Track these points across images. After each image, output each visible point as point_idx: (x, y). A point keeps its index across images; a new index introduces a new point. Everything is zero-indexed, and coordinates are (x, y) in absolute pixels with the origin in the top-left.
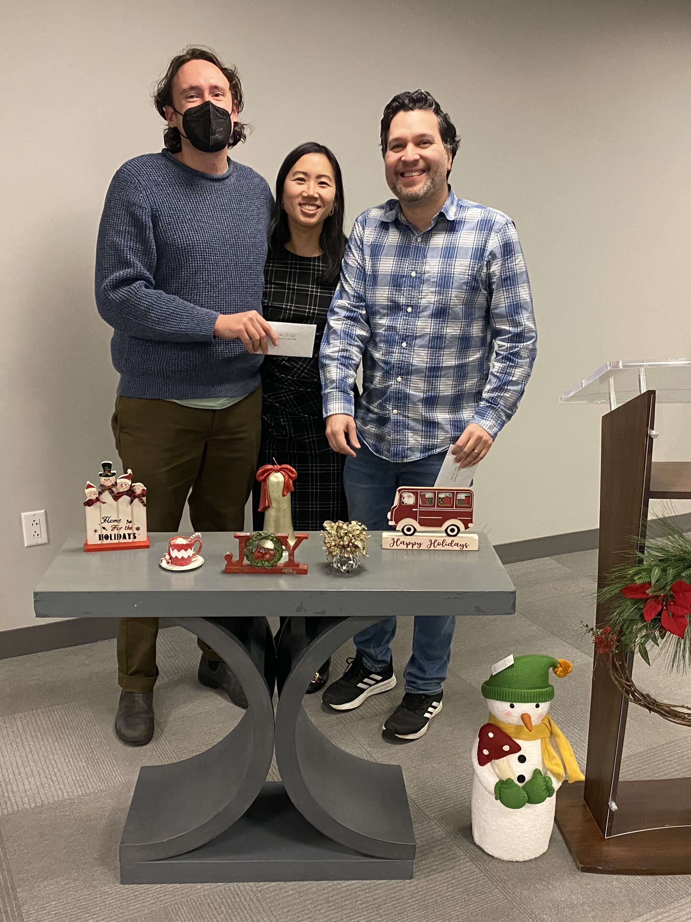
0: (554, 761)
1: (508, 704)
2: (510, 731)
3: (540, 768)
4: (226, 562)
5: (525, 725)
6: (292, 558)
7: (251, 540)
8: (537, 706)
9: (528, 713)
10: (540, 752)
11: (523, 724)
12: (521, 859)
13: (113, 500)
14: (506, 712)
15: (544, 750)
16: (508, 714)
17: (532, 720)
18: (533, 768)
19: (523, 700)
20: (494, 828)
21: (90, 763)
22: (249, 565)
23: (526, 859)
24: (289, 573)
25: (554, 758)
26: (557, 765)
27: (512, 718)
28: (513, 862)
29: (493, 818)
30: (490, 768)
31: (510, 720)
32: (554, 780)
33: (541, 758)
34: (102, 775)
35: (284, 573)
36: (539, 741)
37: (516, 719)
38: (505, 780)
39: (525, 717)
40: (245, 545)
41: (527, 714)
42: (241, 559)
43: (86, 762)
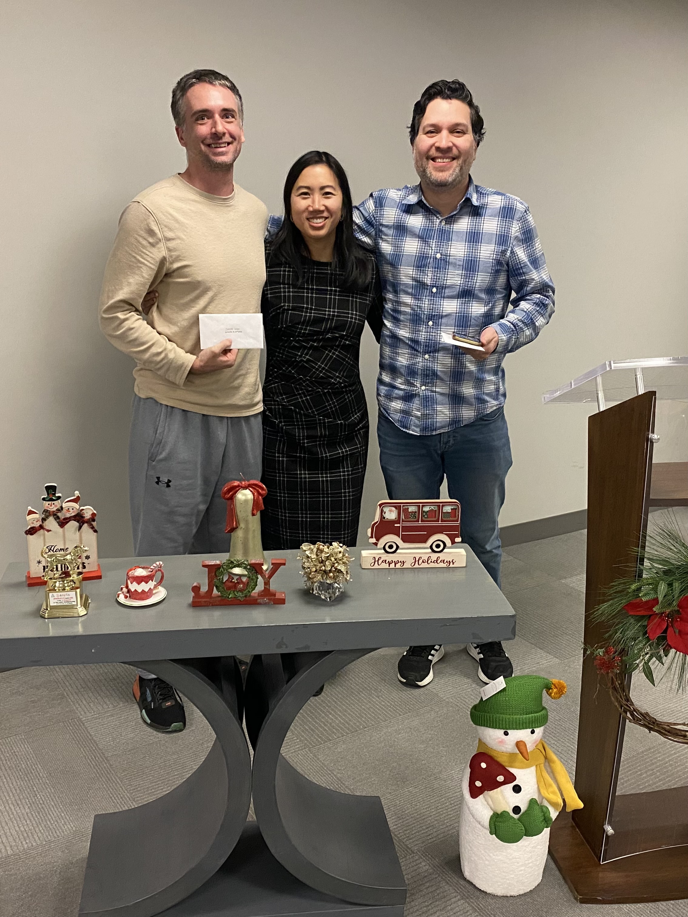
0: (550, 790)
1: (502, 731)
2: (503, 760)
3: (536, 797)
4: (193, 594)
5: (521, 753)
6: (267, 587)
7: (222, 569)
8: (533, 732)
9: (523, 740)
10: (534, 780)
11: (518, 752)
12: (514, 893)
13: (59, 527)
14: (500, 740)
15: (540, 778)
16: (502, 742)
17: (527, 746)
18: (529, 797)
19: (518, 727)
20: (487, 862)
21: (34, 808)
22: (219, 596)
23: (522, 892)
24: (265, 604)
25: (550, 785)
26: (554, 793)
27: (507, 746)
28: (507, 897)
29: (486, 852)
30: (483, 800)
31: (503, 748)
32: (551, 809)
33: (536, 786)
34: (48, 823)
35: (260, 604)
36: (533, 769)
37: (510, 747)
38: (499, 812)
39: (520, 745)
40: (215, 574)
41: (521, 741)
42: (210, 590)
43: (29, 808)
